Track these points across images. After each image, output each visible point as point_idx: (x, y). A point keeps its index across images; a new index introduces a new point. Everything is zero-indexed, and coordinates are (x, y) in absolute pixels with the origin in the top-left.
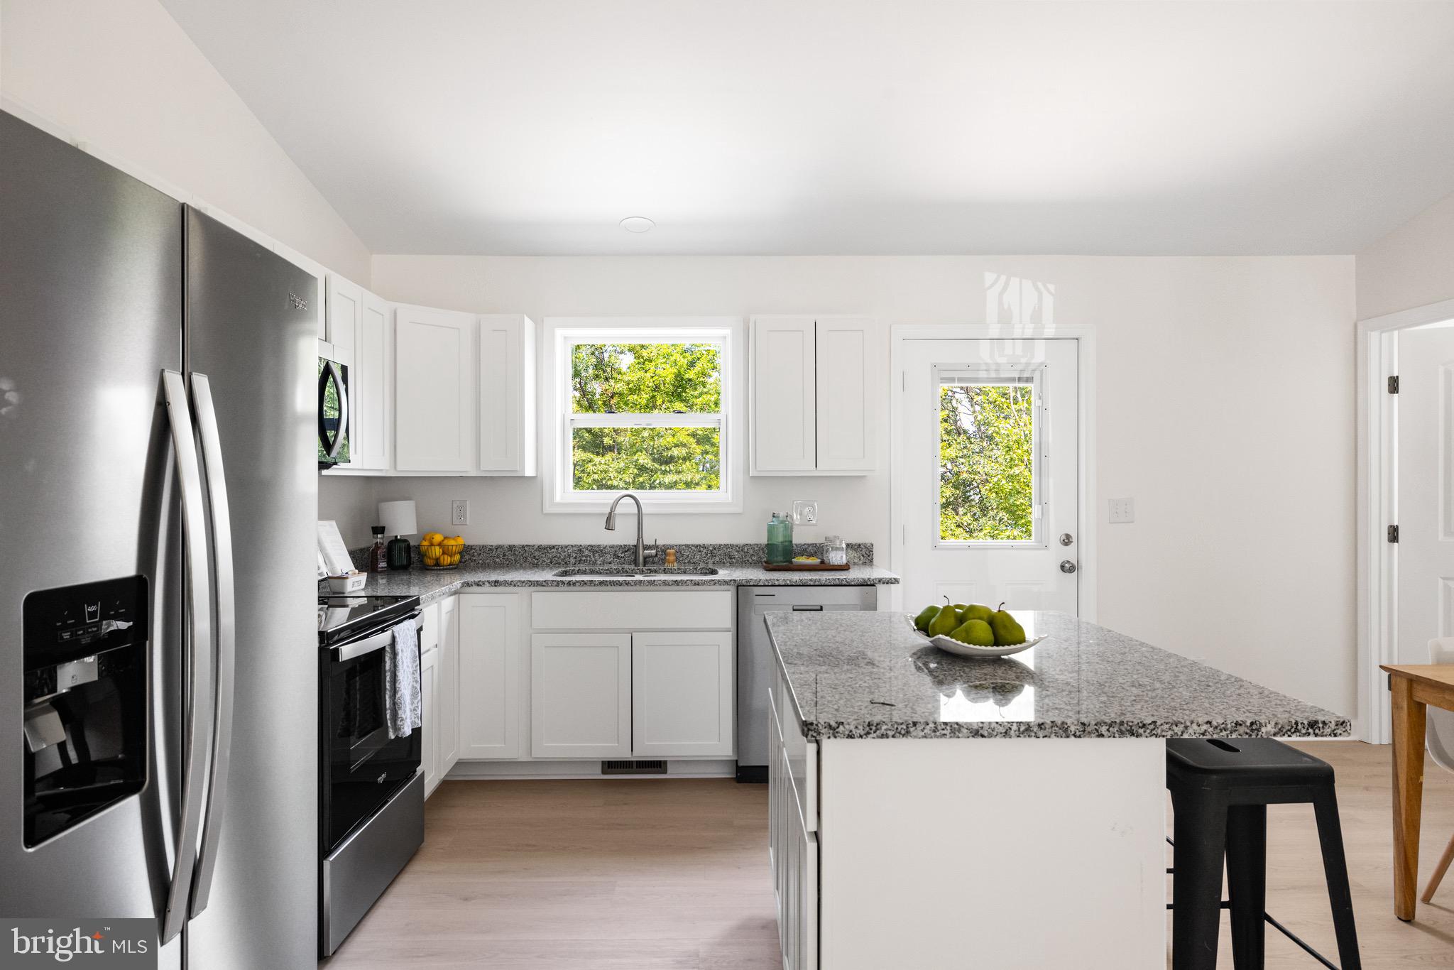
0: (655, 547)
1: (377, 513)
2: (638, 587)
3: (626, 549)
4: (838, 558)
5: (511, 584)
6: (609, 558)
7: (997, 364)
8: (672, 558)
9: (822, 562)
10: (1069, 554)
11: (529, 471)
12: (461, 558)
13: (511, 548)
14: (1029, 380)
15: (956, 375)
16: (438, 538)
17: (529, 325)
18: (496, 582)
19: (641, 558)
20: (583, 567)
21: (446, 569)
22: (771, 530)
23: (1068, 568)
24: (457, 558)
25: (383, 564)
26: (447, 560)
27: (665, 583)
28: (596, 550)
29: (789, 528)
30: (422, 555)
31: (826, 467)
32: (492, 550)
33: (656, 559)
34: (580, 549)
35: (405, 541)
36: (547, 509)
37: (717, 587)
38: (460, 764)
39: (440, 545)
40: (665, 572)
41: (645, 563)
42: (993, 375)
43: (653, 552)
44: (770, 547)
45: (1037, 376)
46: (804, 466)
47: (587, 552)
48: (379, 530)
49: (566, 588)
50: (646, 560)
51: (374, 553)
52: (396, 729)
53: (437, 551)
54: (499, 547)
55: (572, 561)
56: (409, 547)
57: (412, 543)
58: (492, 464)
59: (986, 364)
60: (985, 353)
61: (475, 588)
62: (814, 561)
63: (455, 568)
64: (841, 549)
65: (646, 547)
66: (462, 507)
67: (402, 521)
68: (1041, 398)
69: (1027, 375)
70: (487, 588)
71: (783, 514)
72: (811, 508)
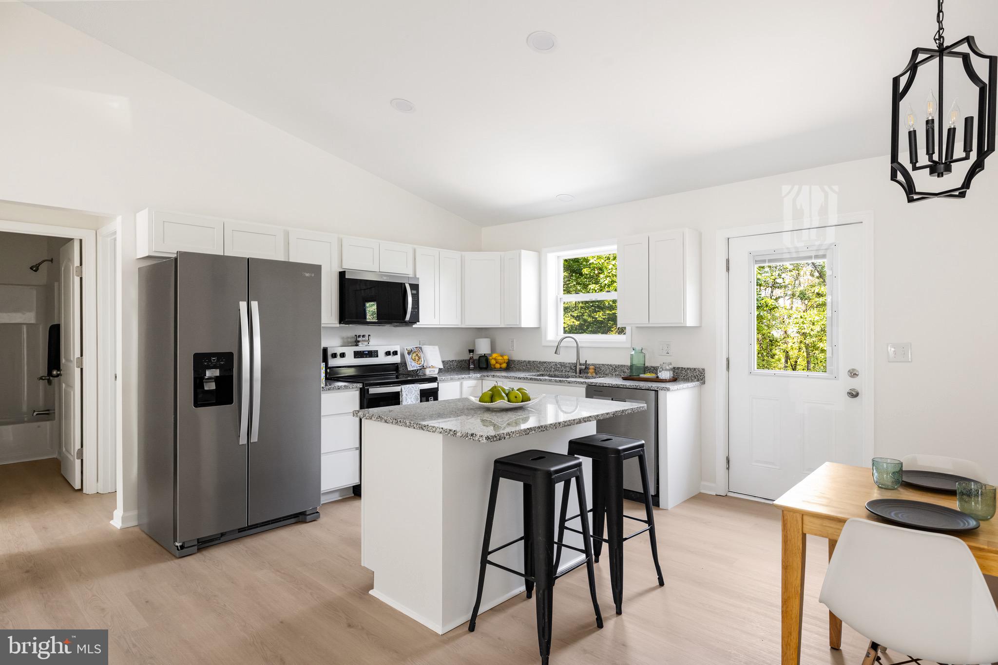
0: (586, 364)
4: (665, 375)
6: (568, 369)
7: (797, 248)
8: (592, 371)
9: (658, 377)
10: (854, 383)
11: (527, 322)
12: (508, 365)
13: (529, 362)
14: (824, 256)
15: (767, 258)
16: (494, 356)
18: (494, 375)
19: (577, 371)
21: (498, 370)
22: (632, 358)
23: (852, 394)
24: (504, 365)
25: (472, 366)
26: (498, 366)
27: (556, 381)
28: (563, 365)
30: (491, 363)
31: (652, 322)
32: (522, 362)
35: (484, 357)
36: (544, 344)
37: (578, 385)
39: (497, 359)
42: (794, 255)
43: (584, 367)
44: (631, 368)
45: (830, 253)
46: (643, 320)
47: (559, 366)
48: (473, 351)
49: (518, 380)
50: (580, 372)
51: (469, 361)
54: (525, 361)
55: (553, 370)
56: (485, 360)
57: (487, 358)
58: (508, 322)
59: (788, 248)
60: (787, 242)
61: (486, 378)
62: (653, 376)
63: (501, 370)
65: (580, 364)
66: (512, 342)
67: (483, 347)
68: (832, 269)
69: (821, 253)
70: (490, 378)
71: (638, 348)
72: (668, 346)
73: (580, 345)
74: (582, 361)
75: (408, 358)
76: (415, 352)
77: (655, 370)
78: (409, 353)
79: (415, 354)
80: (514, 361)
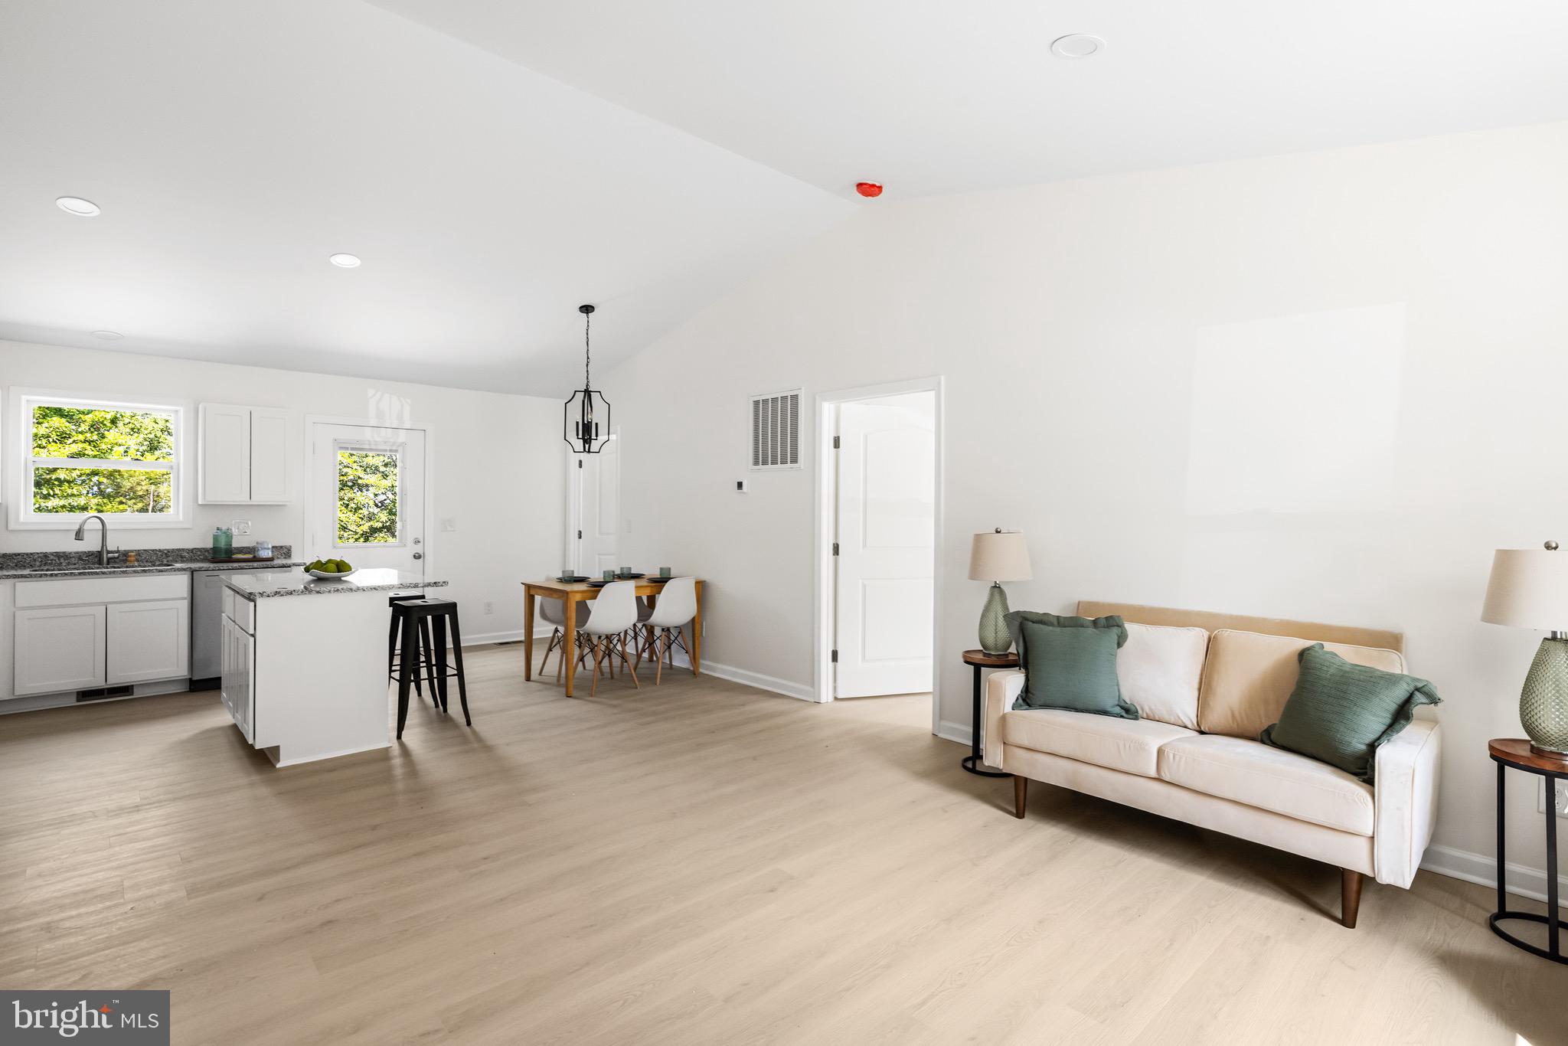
0: (118, 551)
2: (113, 575)
3: (90, 554)
4: (265, 553)
7: (375, 441)
8: (133, 559)
9: (254, 557)
10: (418, 549)
14: (396, 451)
15: (350, 446)
19: (105, 559)
22: (216, 538)
23: (417, 557)
27: (135, 572)
28: (63, 555)
29: (229, 536)
31: (257, 499)
33: (117, 560)
36: (13, 527)
37: (177, 572)
40: (131, 566)
41: (108, 563)
42: (373, 447)
43: (116, 555)
44: (215, 550)
45: (400, 449)
46: (243, 499)
47: (52, 557)
50: (109, 560)
59: (368, 441)
60: (368, 435)
62: (250, 556)
64: (269, 549)
68: (402, 462)
69: (394, 448)
71: (224, 530)
72: (246, 524)
74: (113, 548)
77: (251, 550)
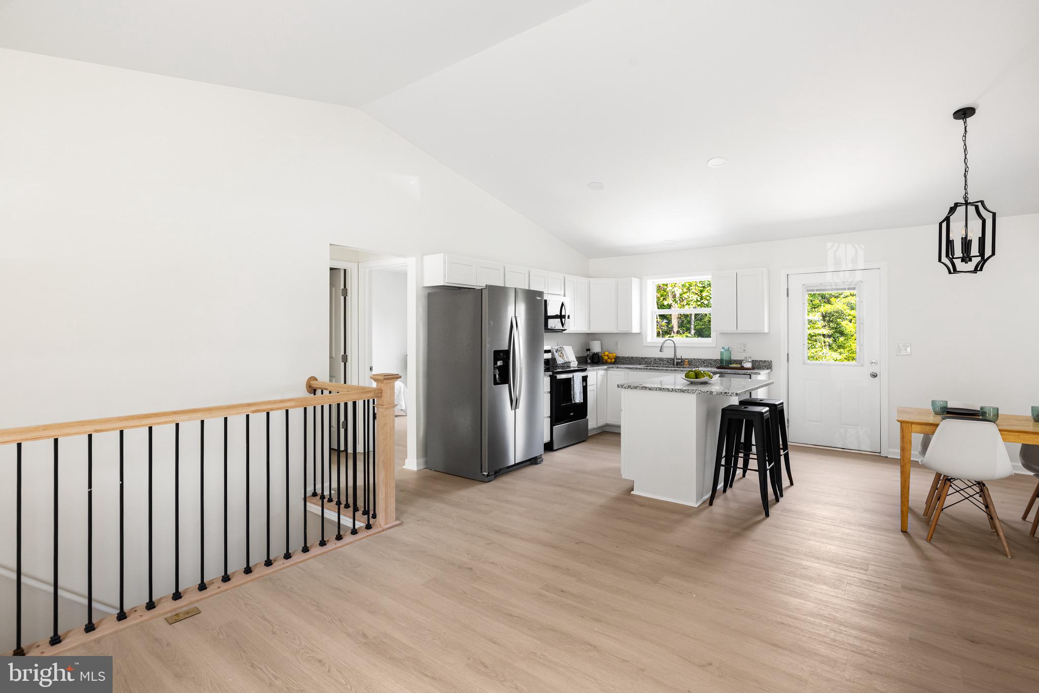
0: (681, 359)
1: (588, 344)
2: (662, 371)
3: (671, 359)
4: (748, 365)
5: (622, 368)
6: (665, 362)
8: (686, 363)
9: (742, 367)
10: (875, 369)
11: (635, 329)
13: (632, 358)
14: (854, 289)
15: (815, 288)
16: (607, 353)
17: (635, 282)
19: (675, 363)
20: (656, 365)
22: (722, 353)
23: (874, 375)
24: (613, 360)
25: (589, 361)
26: (609, 361)
28: (661, 360)
29: (729, 353)
30: (603, 359)
31: (741, 329)
32: (626, 358)
33: (681, 364)
34: (655, 359)
35: (598, 354)
36: (644, 345)
38: (607, 425)
39: (607, 356)
40: (683, 368)
41: (677, 365)
42: (834, 287)
43: (680, 361)
44: (721, 360)
45: (857, 287)
46: (732, 329)
48: (588, 350)
49: (639, 370)
50: (678, 364)
51: (587, 357)
52: (574, 401)
53: (606, 358)
54: (628, 357)
55: (653, 363)
56: (598, 357)
57: (600, 355)
58: (622, 329)
59: (830, 283)
61: (611, 369)
62: (739, 366)
63: (611, 363)
64: (749, 362)
65: (679, 359)
66: (617, 343)
67: (596, 347)
68: (860, 297)
69: (853, 286)
70: (615, 369)
71: (726, 348)
72: (745, 346)
73: (676, 345)
74: (679, 357)
75: (557, 355)
76: (560, 351)
77: (740, 362)
78: (556, 352)
79: (560, 352)
80: (619, 357)
